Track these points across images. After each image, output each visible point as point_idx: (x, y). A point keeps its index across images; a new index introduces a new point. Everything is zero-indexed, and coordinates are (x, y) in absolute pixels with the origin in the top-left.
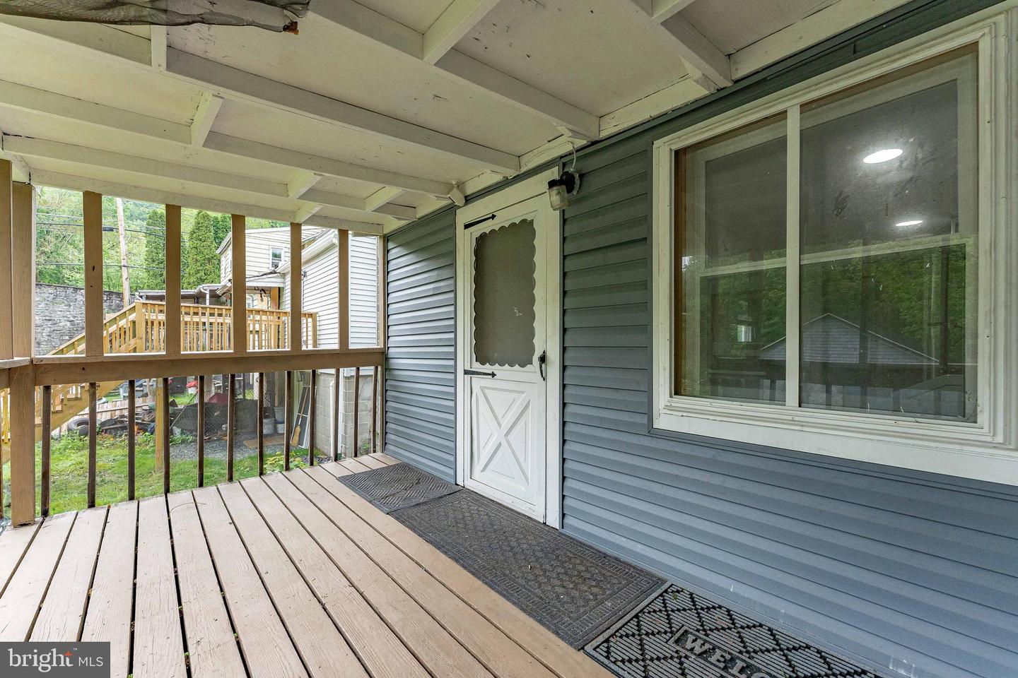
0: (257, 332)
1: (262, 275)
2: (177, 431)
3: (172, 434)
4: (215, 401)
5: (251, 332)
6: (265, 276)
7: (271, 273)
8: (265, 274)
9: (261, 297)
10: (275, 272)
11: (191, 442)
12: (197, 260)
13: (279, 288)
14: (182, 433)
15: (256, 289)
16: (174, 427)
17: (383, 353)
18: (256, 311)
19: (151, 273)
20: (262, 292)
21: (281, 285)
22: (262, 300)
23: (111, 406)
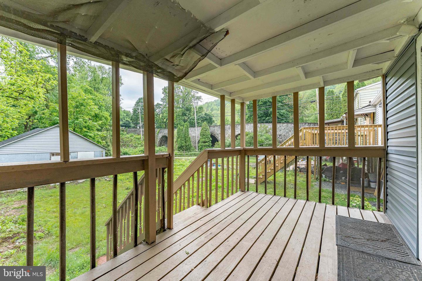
0: (362, 135)
1: (362, 108)
2: (324, 176)
3: (322, 177)
4: (341, 166)
5: (359, 135)
6: (364, 108)
7: (368, 106)
8: (364, 107)
9: (365, 118)
10: (370, 105)
11: (328, 181)
12: (345, 106)
13: (374, 112)
14: (325, 177)
15: (362, 115)
16: (323, 174)
17: (384, 150)
18: (361, 126)
19: (328, 114)
20: (366, 116)
21: (374, 111)
22: (366, 120)
23: (302, 163)
